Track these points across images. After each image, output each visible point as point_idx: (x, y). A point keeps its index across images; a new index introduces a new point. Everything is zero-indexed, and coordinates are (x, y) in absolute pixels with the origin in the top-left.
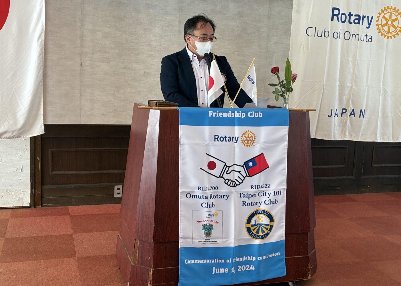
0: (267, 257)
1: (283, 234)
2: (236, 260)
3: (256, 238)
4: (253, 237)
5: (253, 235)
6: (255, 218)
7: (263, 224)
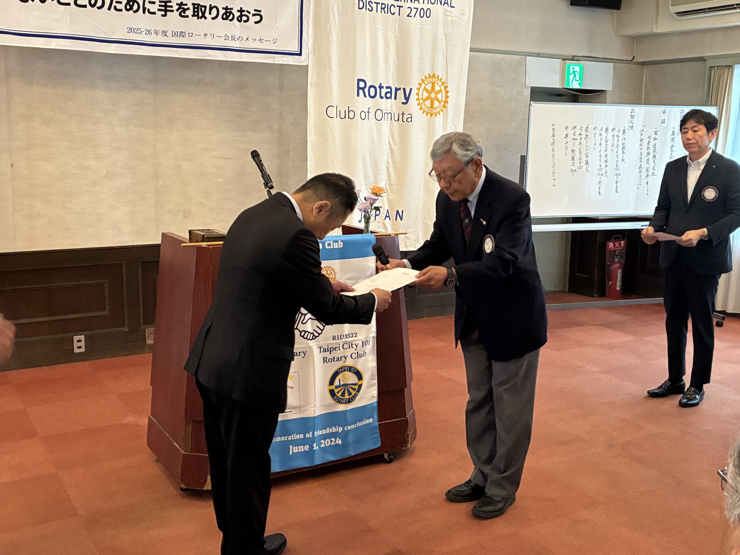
0: (356, 426)
1: (374, 394)
2: (318, 434)
3: (341, 403)
4: (338, 402)
5: (337, 399)
6: (340, 377)
7: (349, 384)
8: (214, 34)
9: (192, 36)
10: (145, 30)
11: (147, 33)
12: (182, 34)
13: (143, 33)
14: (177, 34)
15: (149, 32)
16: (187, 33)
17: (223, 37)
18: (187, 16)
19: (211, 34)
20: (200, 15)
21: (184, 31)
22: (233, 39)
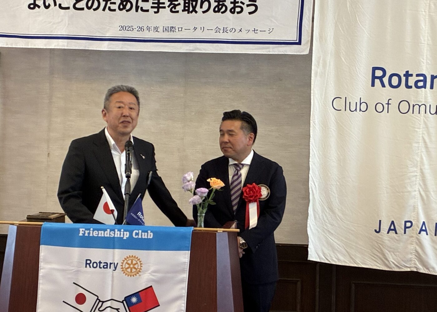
8: (204, 27)
9: (181, 31)
10: (137, 27)
11: (139, 30)
12: (172, 29)
13: (135, 30)
14: (167, 30)
15: (141, 29)
16: (177, 28)
17: (213, 30)
18: (178, 12)
19: (201, 28)
20: (191, 9)
21: (174, 26)
22: (225, 30)
